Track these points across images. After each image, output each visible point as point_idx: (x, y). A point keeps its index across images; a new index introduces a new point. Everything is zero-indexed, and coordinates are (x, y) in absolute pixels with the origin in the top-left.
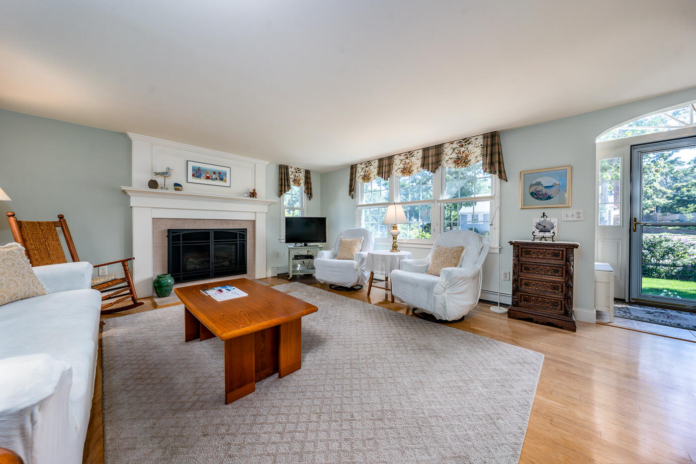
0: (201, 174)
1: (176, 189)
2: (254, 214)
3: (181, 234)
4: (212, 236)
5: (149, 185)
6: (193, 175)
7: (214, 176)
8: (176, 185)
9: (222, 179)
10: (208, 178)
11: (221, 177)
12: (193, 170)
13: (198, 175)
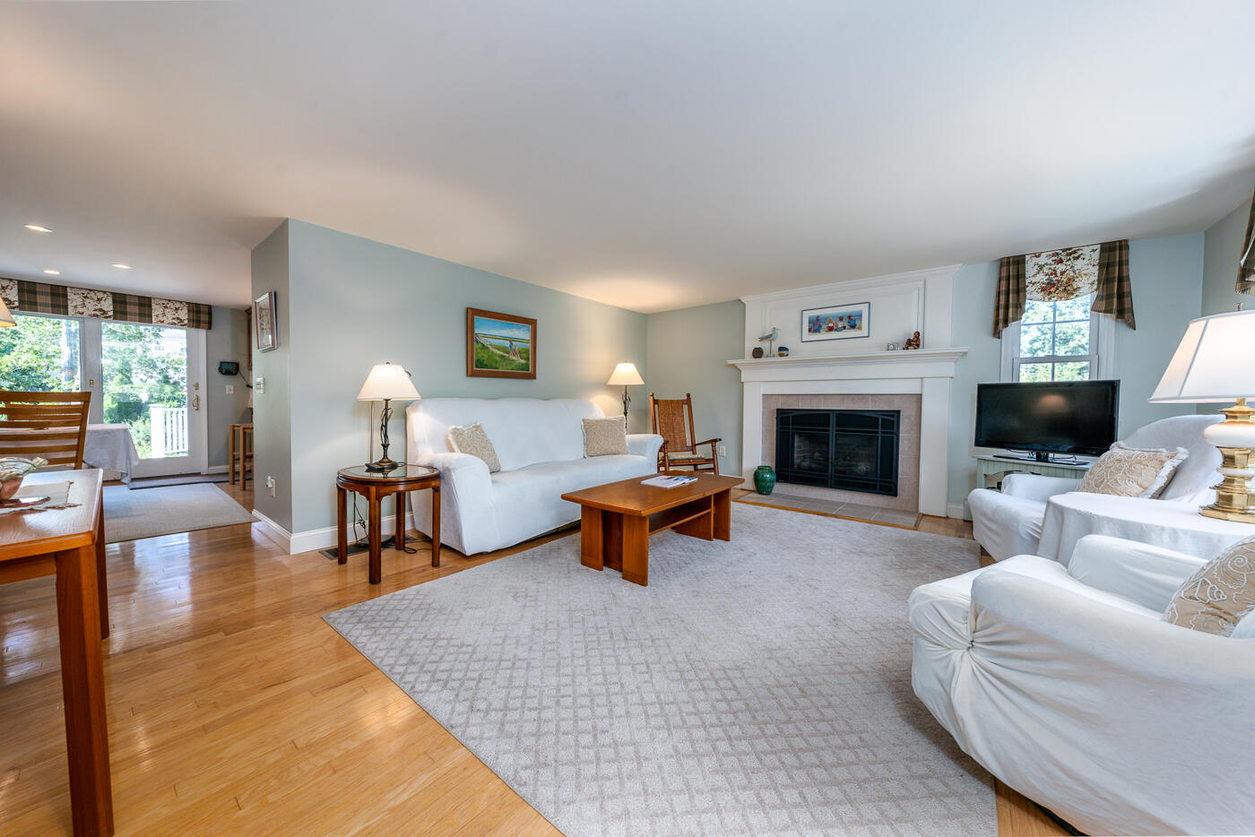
0: (820, 327)
1: (781, 355)
2: (919, 381)
3: (791, 415)
4: (833, 420)
5: (753, 354)
6: (810, 330)
7: (840, 325)
8: (781, 349)
9: (853, 327)
10: (831, 329)
11: (852, 322)
12: (809, 323)
13: (816, 327)
